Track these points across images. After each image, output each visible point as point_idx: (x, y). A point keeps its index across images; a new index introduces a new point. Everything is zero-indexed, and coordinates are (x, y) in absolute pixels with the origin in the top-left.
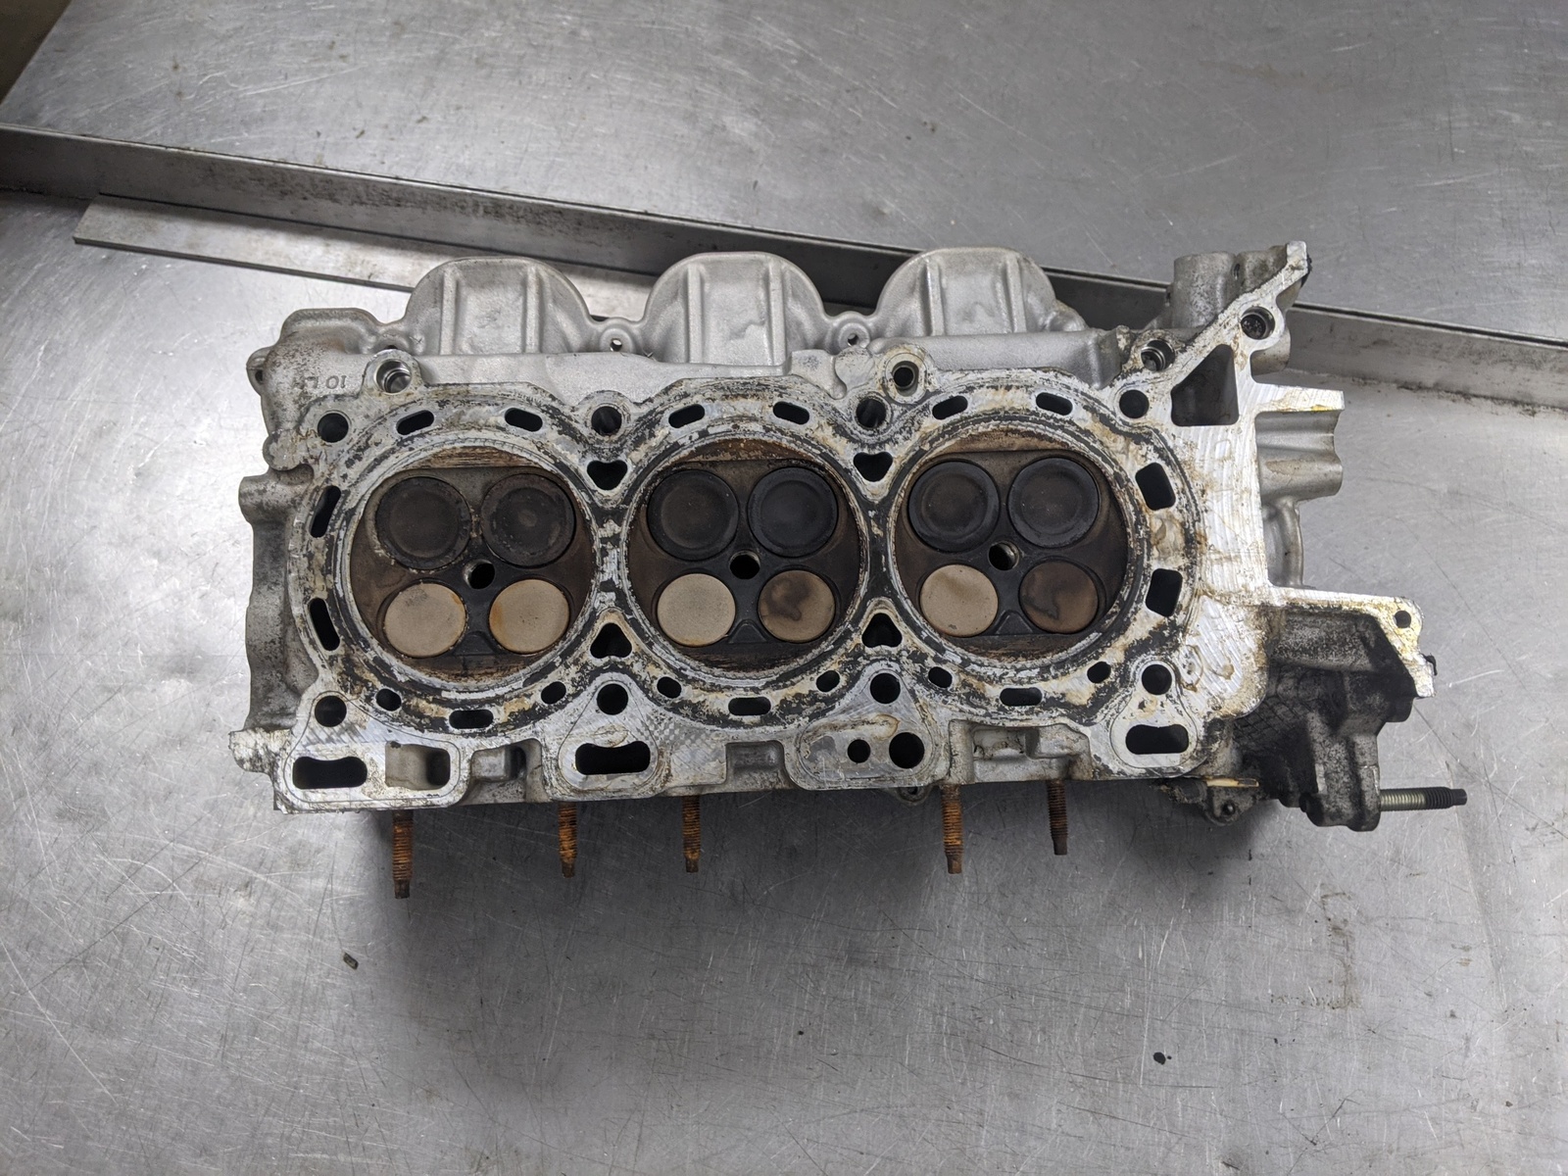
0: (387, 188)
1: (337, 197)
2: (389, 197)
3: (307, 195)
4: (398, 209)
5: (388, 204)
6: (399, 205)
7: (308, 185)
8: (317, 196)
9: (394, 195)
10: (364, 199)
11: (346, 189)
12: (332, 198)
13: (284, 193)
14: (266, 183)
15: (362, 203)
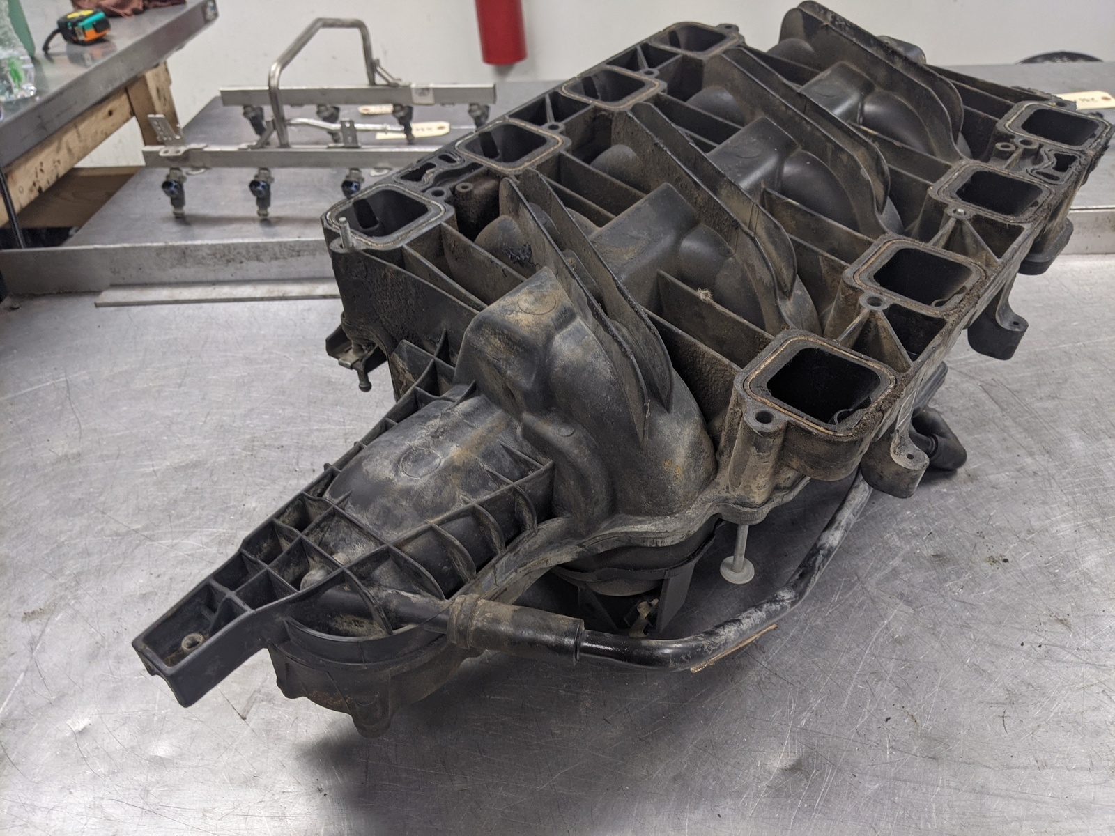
0: (292, 244)
1: (262, 257)
2: (293, 251)
3: (243, 259)
4: (299, 258)
5: (292, 256)
6: (299, 256)
7: (244, 253)
8: (249, 259)
9: (297, 249)
10: (278, 255)
11: (267, 250)
12: (258, 259)
13: (229, 261)
14: (218, 256)
15: (277, 258)
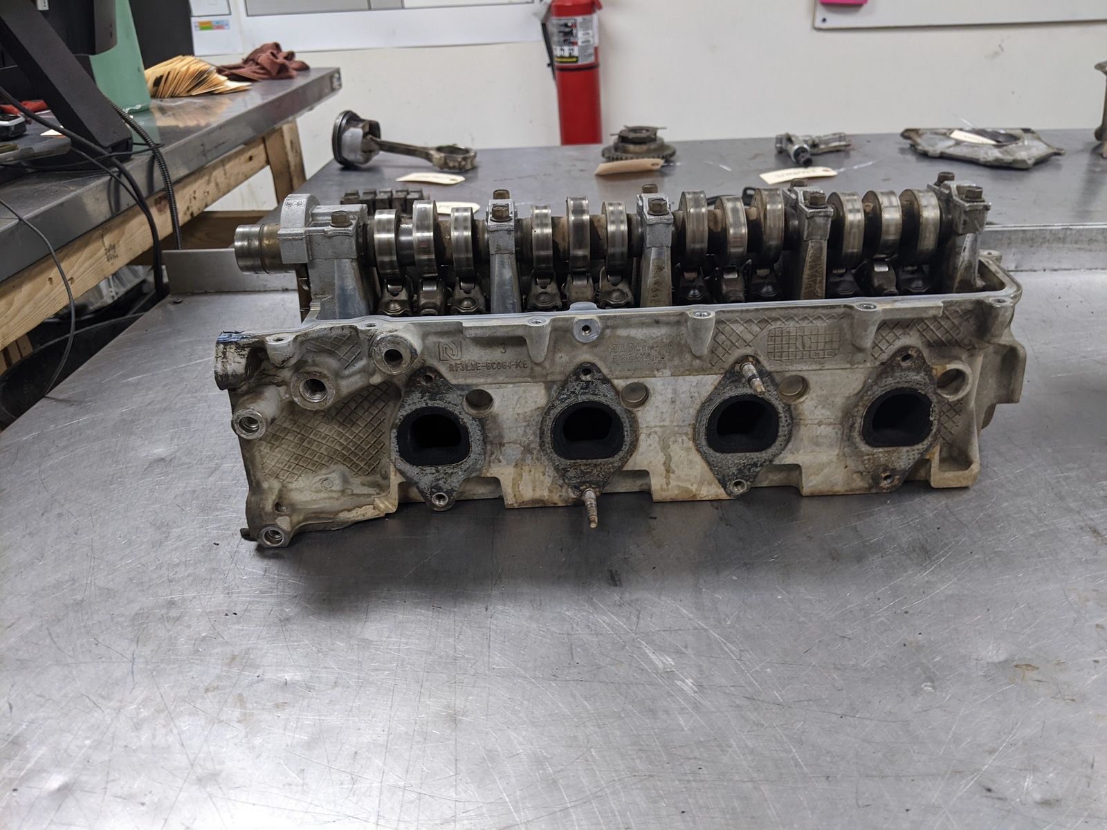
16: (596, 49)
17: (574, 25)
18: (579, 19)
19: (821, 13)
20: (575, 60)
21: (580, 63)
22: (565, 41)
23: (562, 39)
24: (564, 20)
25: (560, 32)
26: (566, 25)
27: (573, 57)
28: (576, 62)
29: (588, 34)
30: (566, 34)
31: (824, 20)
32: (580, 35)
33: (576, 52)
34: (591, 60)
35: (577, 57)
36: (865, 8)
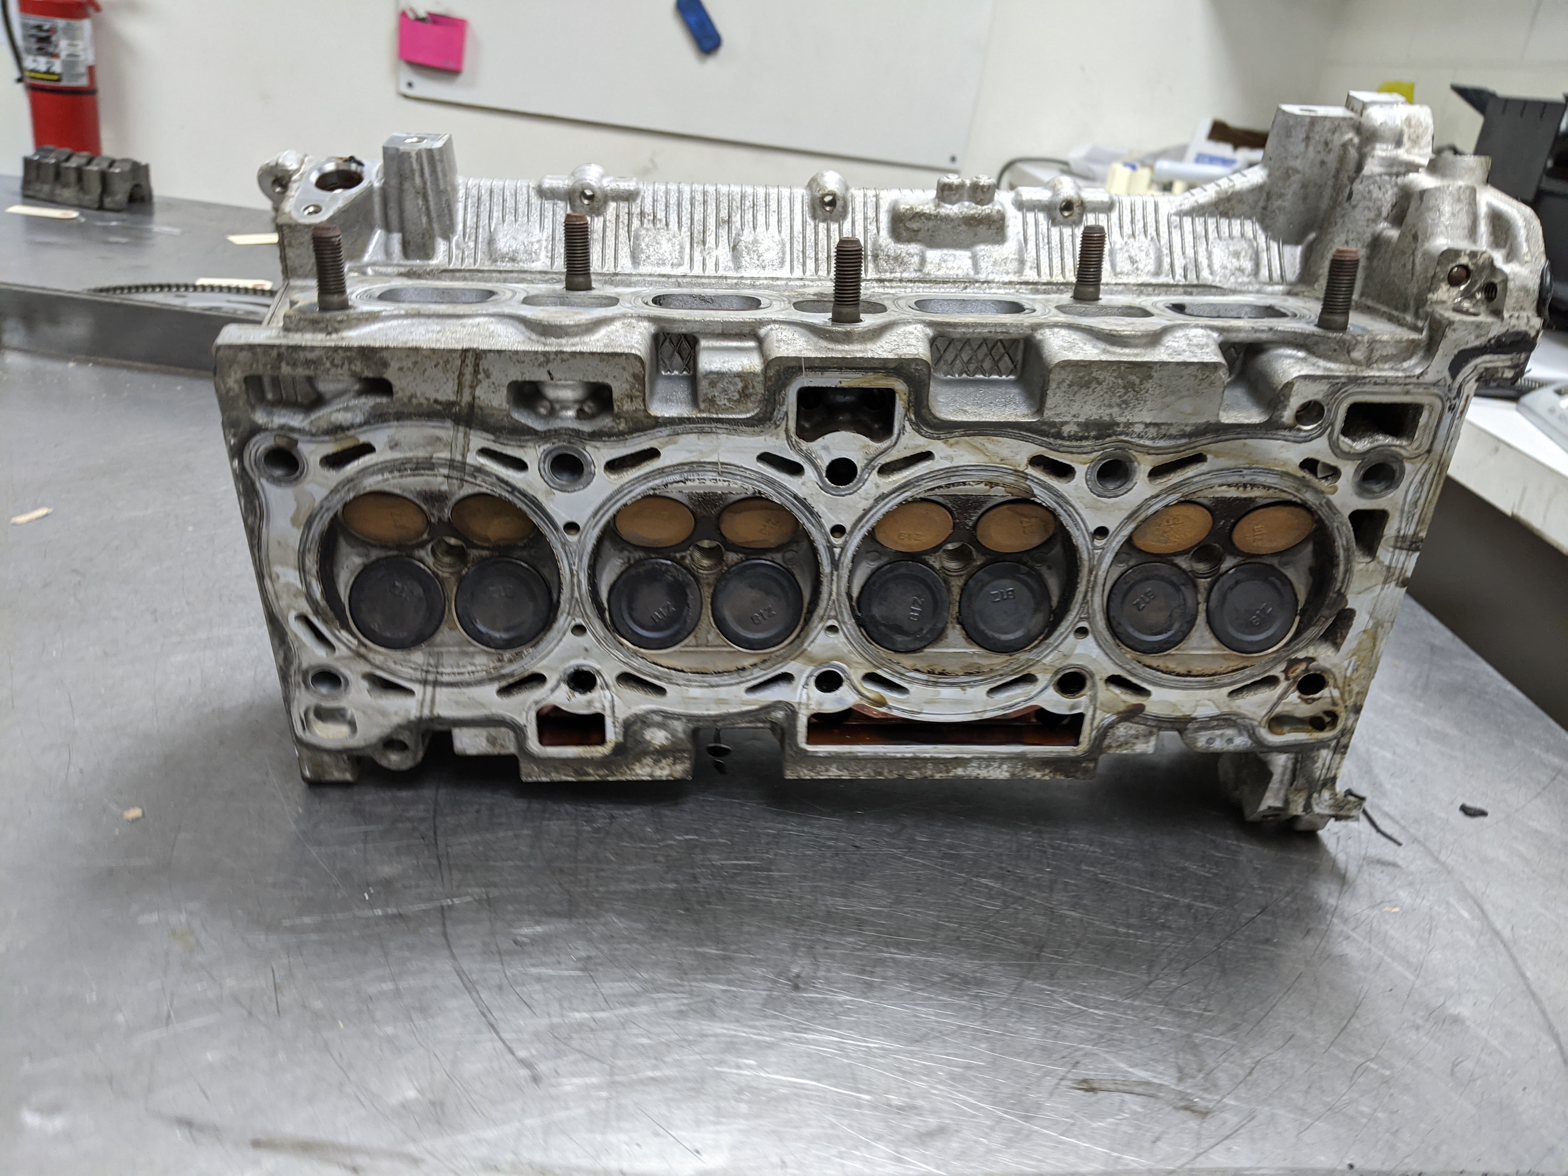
16: (91, 70)
17: (53, 30)
18: (61, 23)
19: (407, 74)
20: (55, 77)
21: (64, 83)
22: (40, 49)
23: (35, 46)
24: (34, 20)
25: (32, 36)
26: (39, 28)
27: (53, 74)
28: (58, 80)
29: (76, 46)
30: (41, 40)
31: (410, 85)
32: (63, 46)
33: (57, 67)
34: (83, 82)
35: (58, 74)
36: (462, 78)
